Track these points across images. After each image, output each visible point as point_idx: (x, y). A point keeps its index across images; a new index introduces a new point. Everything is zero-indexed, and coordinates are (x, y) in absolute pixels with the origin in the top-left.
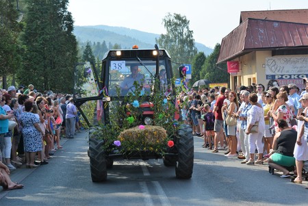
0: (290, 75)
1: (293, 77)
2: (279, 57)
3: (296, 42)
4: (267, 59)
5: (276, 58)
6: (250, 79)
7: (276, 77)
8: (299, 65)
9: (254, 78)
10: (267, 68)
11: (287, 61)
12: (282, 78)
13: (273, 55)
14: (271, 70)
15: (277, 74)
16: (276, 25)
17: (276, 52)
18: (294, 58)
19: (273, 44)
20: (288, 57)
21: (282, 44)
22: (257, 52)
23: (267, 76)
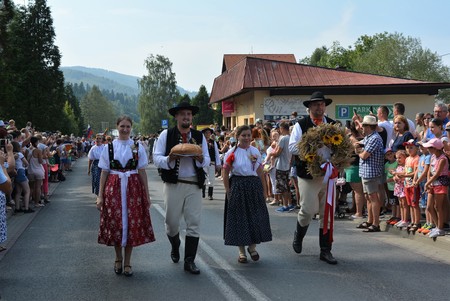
2: (277, 97)
3: (295, 82)
4: (265, 99)
5: (274, 98)
6: (246, 120)
7: (275, 118)
9: (252, 119)
10: (265, 108)
11: (285, 102)
12: (279, 119)
13: (271, 95)
14: (269, 110)
15: (275, 114)
16: (275, 64)
17: (275, 92)
18: (291, 98)
19: (273, 84)
20: (285, 97)
21: (281, 84)
22: (255, 92)
23: (265, 116)
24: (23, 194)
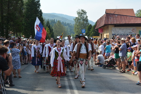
1: (122, 35)
2: (117, 27)
3: (123, 22)
4: (113, 28)
5: (116, 28)
6: (106, 35)
8: (124, 31)
9: (108, 35)
10: (113, 31)
11: (120, 29)
13: (115, 27)
14: (114, 32)
15: (116, 33)
16: (116, 16)
17: (116, 25)
18: (122, 28)
19: (115, 23)
20: (120, 28)
21: (118, 23)
22: (109, 25)
23: (113, 34)
24: (26, 59)
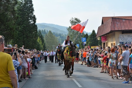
0: (130, 42)
2: (125, 34)
4: (120, 35)
5: (124, 35)
6: (112, 44)
7: (124, 43)
9: (114, 44)
10: (120, 39)
11: (129, 36)
12: (126, 43)
13: (122, 34)
14: (122, 40)
15: (125, 41)
16: (124, 20)
17: (124, 32)
18: (131, 35)
19: (123, 29)
20: (129, 34)
21: (127, 29)
22: (116, 32)
23: (120, 42)
